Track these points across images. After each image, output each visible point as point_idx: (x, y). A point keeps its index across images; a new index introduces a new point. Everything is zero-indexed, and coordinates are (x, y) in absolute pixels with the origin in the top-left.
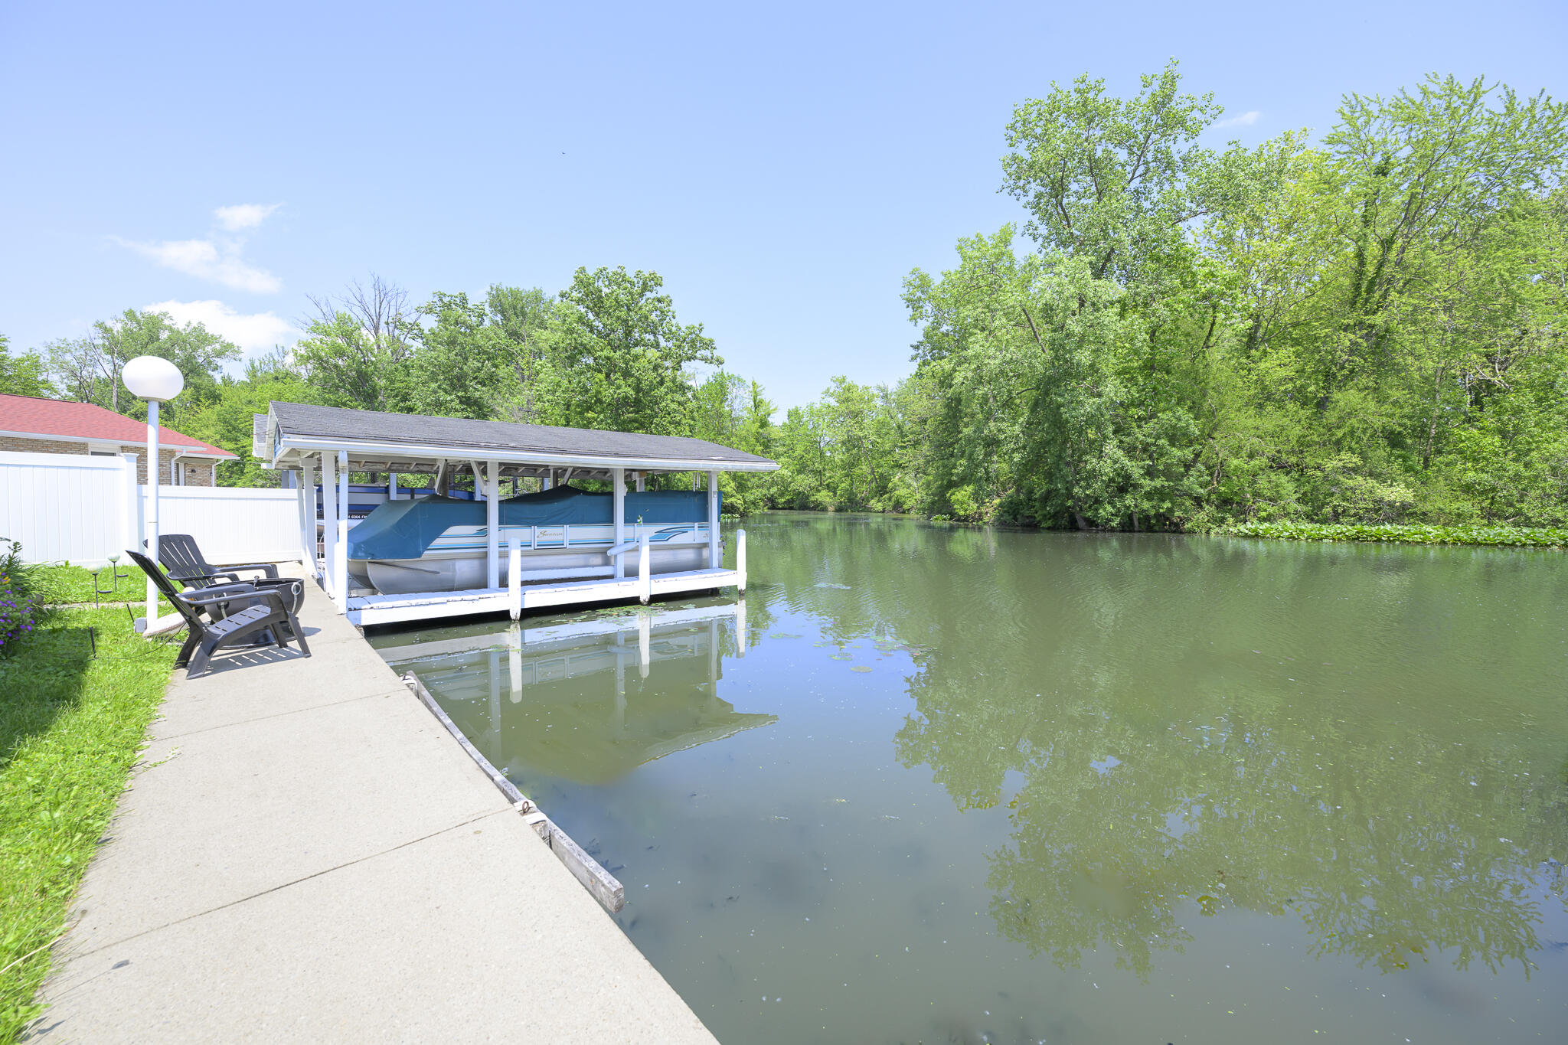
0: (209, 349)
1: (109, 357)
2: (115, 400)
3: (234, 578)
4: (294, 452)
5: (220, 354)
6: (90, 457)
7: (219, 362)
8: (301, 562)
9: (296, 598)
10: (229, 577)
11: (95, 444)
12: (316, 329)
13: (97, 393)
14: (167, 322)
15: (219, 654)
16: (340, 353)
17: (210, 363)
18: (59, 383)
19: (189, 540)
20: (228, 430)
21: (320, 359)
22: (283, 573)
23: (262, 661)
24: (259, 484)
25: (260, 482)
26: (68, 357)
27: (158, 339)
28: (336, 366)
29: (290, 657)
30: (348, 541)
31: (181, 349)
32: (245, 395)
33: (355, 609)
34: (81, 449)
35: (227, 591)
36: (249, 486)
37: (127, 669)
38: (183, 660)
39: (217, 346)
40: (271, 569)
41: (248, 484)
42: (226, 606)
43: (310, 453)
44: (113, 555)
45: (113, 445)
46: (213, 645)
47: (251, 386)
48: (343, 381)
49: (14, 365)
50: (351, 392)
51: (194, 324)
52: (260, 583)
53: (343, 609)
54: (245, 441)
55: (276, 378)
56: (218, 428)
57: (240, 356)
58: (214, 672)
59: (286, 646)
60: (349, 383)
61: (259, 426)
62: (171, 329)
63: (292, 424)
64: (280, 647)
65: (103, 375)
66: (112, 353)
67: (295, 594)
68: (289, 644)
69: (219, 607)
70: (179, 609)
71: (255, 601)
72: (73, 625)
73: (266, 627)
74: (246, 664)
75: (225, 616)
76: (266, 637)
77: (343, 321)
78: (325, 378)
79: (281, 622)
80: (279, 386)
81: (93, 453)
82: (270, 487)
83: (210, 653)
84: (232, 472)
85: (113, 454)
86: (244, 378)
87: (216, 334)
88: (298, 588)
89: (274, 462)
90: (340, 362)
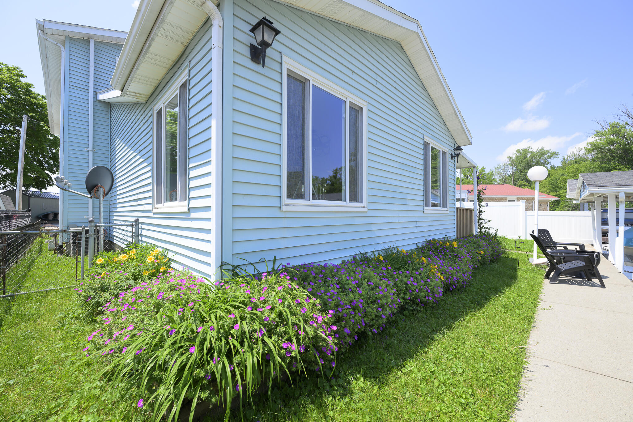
0: (546, 156)
1: (511, 167)
2: (513, 182)
3: (566, 248)
4: (592, 195)
5: (550, 157)
6: (508, 202)
7: (550, 160)
8: (593, 245)
9: (596, 260)
10: (564, 247)
11: (509, 198)
12: (598, 134)
13: (507, 180)
14: (530, 150)
15: (561, 277)
16: (612, 143)
17: (546, 162)
18: (497, 178)
19: (547, 231)
20: (553, 188)
21: (600, 148)
22: (588, 248)
23: (580, 284)
24: (566, 209)
25: (566, 208)
26: (500, 170)
27: (527, 157)
28: (609, 150)
29: (594, 285)
30: (625, 237)
31: (535, 159)
32: (561, 172)
33: (628, 272)
34: (504, 199)
35: (564, 252)
36: (562, 211)
37: (529, 274)
38: (547, 276)
39: (549, 154)
40: (582, 246)
41: (561, 209)
42: (564, 259)
43: (600, 195)
44: (519, 235)
45: (514, 197)
46: (559, 273)
47: (563, 168)
48: (614, 156)
49: (487, 175)
50: (618, 161)
51: (540, 148)
52: (577, 251)
53: (622, 271)
54: (561, 192)
55: (576, 162)
56: (549, 187)
57: (559, 156)
58: (559, 283)
59: (591, 281)
60: (617, 156)
61: (570, 185)
62: (531, 152)
63: (593, 182)
64: (588, 280)
65: (509, 174)
66: (512, 166)
67: (596, 258)
68: (593, 280)
69: (561, 259)
70: (546, 257)
71: (577, 258)
72: (510, 257)
73: (581, 270)
74: (573, 283)
75: (563, 262)
76: (581, 274)
77: (614, 126)
78: (602, 158)
79: (589, 270)
80: (577, 165)
81: (509, 201)
82: (571, 211)
83: (559, 276)
84: (554, 205)
85: (514, 201)
86: (560, 165)
87: (548, 150)
88: (597, 256)
89: (580, 200)
90: (612, 147)
